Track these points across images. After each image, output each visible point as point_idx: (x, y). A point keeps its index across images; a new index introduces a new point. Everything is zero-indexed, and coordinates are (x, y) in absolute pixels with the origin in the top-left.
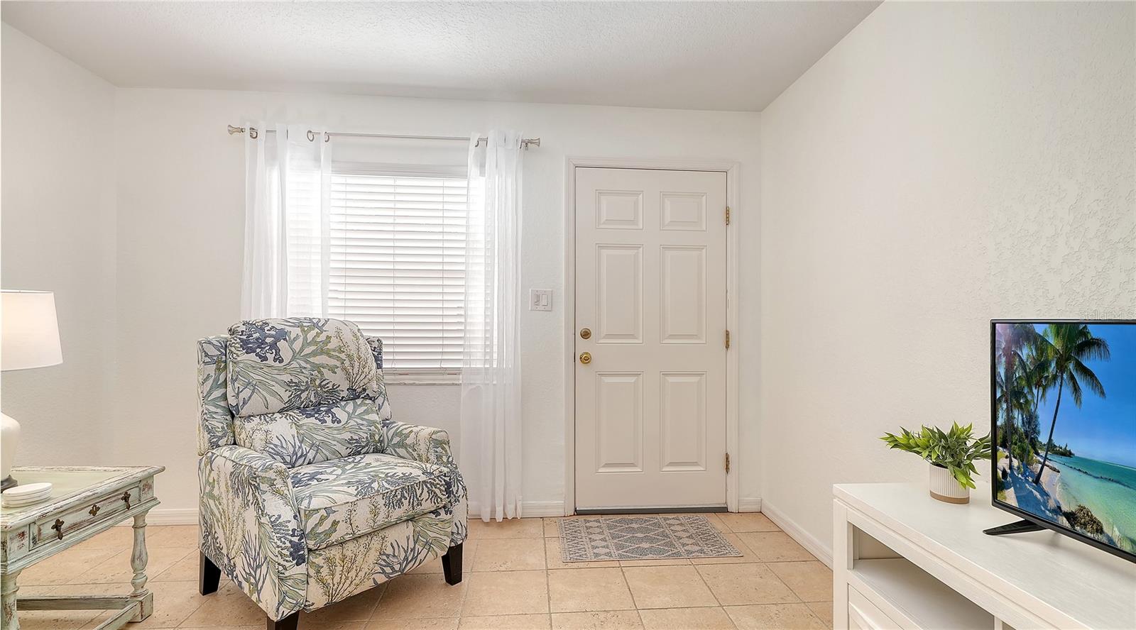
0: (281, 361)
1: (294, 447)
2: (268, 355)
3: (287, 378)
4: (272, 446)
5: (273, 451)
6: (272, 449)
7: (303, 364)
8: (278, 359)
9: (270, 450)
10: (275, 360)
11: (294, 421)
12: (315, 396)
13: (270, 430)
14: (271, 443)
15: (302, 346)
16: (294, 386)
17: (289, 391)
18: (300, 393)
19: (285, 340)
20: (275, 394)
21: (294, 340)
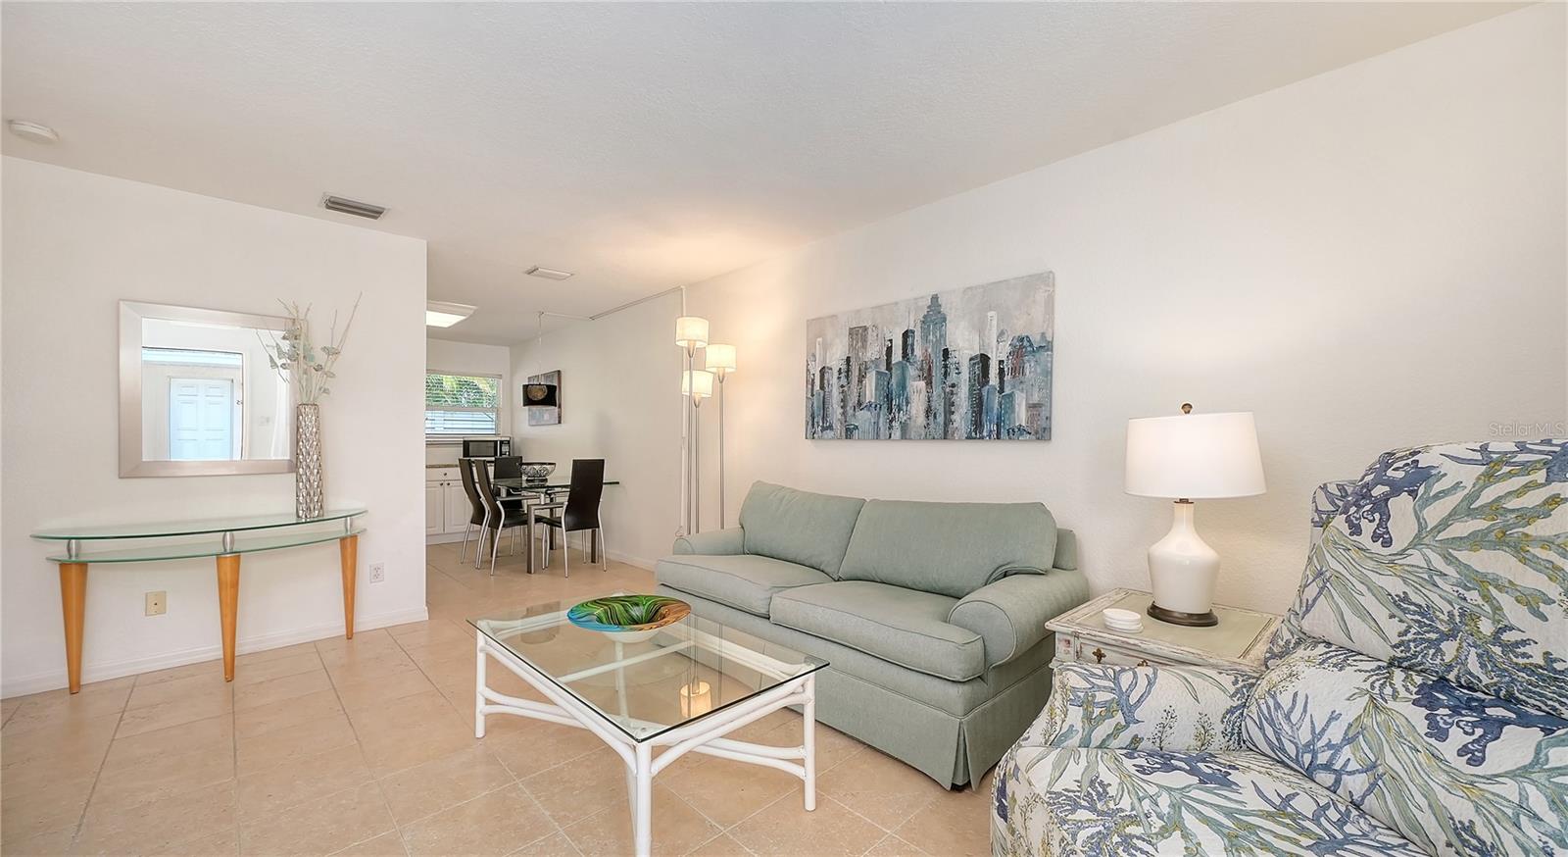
0: (1388, 543)
1: (1316, 736)
2: (1364, 523)
3: (1396, 586)
4: (1271, 703)
5: (1266, 712)
6: (1268, 708)
7: (1438, 563)
8: (1383, 537)
9: (1264, 707)
10: (1375, 537)
11: (1377, 691)
12: (1483, 666)
13: (1303, 675)
14: (1274, 697)
15: (1450, 515)
16: (1415, 613)
17: (1401, 621)
18: (1434, 636)
19: (1413, 493)
20: (1364, 614)
21: (1437, 497)
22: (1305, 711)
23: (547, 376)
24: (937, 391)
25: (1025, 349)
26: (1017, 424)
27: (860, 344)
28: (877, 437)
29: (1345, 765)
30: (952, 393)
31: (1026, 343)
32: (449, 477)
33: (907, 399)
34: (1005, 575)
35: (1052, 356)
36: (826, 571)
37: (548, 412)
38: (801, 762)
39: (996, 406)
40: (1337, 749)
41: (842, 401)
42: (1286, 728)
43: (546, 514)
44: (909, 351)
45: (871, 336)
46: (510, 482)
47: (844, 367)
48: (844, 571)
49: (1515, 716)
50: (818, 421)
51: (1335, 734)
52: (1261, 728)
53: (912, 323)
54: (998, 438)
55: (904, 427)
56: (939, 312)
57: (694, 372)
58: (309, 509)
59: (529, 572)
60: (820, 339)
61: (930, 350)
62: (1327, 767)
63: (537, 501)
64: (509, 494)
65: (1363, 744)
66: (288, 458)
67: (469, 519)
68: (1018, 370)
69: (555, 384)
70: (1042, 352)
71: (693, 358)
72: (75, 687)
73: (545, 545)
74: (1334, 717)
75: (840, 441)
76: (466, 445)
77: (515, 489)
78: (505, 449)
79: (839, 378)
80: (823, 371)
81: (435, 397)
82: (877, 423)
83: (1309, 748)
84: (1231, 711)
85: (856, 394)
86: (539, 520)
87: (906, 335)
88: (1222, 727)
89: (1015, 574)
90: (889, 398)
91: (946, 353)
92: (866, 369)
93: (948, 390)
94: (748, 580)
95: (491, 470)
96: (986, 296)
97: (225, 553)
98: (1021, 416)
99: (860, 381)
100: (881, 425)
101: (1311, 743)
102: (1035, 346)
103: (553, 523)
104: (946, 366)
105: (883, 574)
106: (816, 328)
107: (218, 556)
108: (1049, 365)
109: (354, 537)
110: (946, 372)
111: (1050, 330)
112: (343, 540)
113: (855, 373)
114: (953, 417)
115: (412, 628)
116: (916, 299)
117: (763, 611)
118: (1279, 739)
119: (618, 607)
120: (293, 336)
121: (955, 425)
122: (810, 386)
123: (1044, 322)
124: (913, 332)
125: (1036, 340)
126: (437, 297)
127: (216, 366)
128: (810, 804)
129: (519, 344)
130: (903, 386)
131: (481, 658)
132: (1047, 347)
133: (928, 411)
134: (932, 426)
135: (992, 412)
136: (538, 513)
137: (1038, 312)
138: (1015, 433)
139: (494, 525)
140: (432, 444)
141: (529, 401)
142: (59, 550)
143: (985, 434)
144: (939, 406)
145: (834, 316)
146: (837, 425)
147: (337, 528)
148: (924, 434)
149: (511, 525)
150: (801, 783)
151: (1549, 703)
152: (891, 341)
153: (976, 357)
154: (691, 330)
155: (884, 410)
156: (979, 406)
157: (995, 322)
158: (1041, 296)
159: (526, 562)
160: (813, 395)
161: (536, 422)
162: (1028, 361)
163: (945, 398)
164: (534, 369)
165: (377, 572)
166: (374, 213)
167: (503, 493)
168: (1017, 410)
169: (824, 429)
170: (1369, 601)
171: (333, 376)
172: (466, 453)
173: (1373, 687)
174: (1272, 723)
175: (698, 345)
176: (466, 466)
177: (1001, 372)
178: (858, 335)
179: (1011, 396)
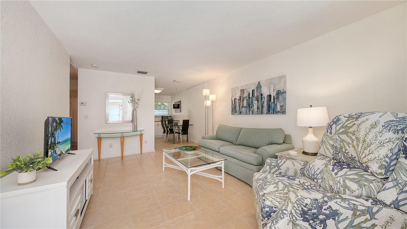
1: (315, 172)
2: (329, 130)
3: (332, 142)
6: (308, 168)
7: (338, 138)
8: (331, 133)
9: (307, 168)
11: (327, 164)
12: (344, 158)
13: (315, 161)
14: (309, 166)
15: (340, 128)
16: (335, 148)
17: (333, 150)
18: (338, 152)
19: (336, 124)
20: (328, 149)
21: (339, 124)
22: (314, 168)
23: (178, 102)
24: (260, 103)
25: (279, 93)
26: (278, 110)
27: (243, 93)
28: (247, 114)
29: (318, 178)
30: (263, 104)
31: (279, 92)
32: (159, 124)
33: (253, 105)
34: (271, 144)
35: (286, 95)
36: (233, 143)
37: (178, 110)
38: (221, 179)
39: (273, 106)
40: (317, 175)
41: (239, 106)
42: (310, 171)
43: (178, 131)
44: (253, 94)
45: (245, 91)
46: (171, 125)
47: (239, 98)
48: (237, 143)
49: (347, 167)
50: (234, 111)
51: (318, 172)
52: (307, 172)
53: (254, 88)
54: (273, 114)
55: (252, 111)
56: (260, 85)
57: (207, 101)
58: (135, 129)
59: (174, 143)
60: (234, 92)
61: (258, 94)
62: (316, 178)
63: (176, 129)
64: (170, 127)
65: (322, 174)
66: (131, 120)
67: (163, 133)
68: (278, 98)
69: (180, 104)
70: (283, 93)
71: (207, 98)
72: (99, 159)
73: (177, 138)
74: (318, 169)
75: (239, 115)
76: (162, 117)
77: (171, 126)
78: (170, 118)
79: (238, 101)
80: (235, 99)
81: (157, 107)
82: (246, 111)
83: (313, 175)
84: (302, 169)
85: (242, 104)
86: (176, 133)
87: (253, 91)
88: (300, 172)
89: (274, 144)
90: (249, 105)
91: (262, 95)
92: (244, 99)
93: (262, 103)
94: (215, 144)
95: (167, 122)
96: (270, 82)
97: (122, 137)
98: (279, 108)
99: (243, 101)
100: (247, 111)
101: (314, 174)
102: (282, 92)
103: (179, 133)
104: (261, 98)
105: (245, 144)
106: (233, 90)
107: (121, 137)
108: (285, 97)
109: (142, 135)
110: (262, 99)
111: (285, 89)
112: (140, 135)
113: (242, 100)
114: (263, 109)
115: (152, 153)
116: (255, 83)
117: (218, 151)
118: (309, 174)
119: (188, 148)
120: (132, 97)
121: (264, 111)
122: (232, 103)
123: (284, 87)
124: (254, 90)
125: (282, 91)
126: (156, 87)
127: (117, 102)
128: (223, 187)
129: (173, 95)
130: (252, 102)
131: (164, 156)
132: (284, 92)
133: (258, 108)
134: (259, 111)
135: (272, 107)
136: (176, 131)
137: (282, 85)
138: (277, 112)
139: (167, 133)
140: (156, 117)
141: (174, 108)
142: (97, 136)
143: (270, 113)
144: (260, 107)
145: (237, 87)
146: (238, 111)
147: (139, 133)
148: (257, 113)
149: (171, 134)
150: (221, 183)
151: (354, 164)
152: (249, 92)
153: (268, 95)
154: (206, 92)
155: (248, 108)
156: (269, 107)
157: (272, 87)
158: (283, 81)
159: (173, 141)
160: (233, 105)
161: (176, 112)
162: (280, 96)
163: (261, 105)
164: (176, 101)
165: (146, 142)
166: (145, 73)
167: (169, 127)
168: (278, 107)
169: (235, 112)
170: (328, 146)
171: (139, 104)
172: (162, 119)
173: (327, 163)
174: (308, 171)
175: (208, 95)
176: (162, 121)
177: (274, 99)
178: (242, 91)
179: (276, 104)
